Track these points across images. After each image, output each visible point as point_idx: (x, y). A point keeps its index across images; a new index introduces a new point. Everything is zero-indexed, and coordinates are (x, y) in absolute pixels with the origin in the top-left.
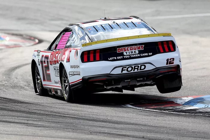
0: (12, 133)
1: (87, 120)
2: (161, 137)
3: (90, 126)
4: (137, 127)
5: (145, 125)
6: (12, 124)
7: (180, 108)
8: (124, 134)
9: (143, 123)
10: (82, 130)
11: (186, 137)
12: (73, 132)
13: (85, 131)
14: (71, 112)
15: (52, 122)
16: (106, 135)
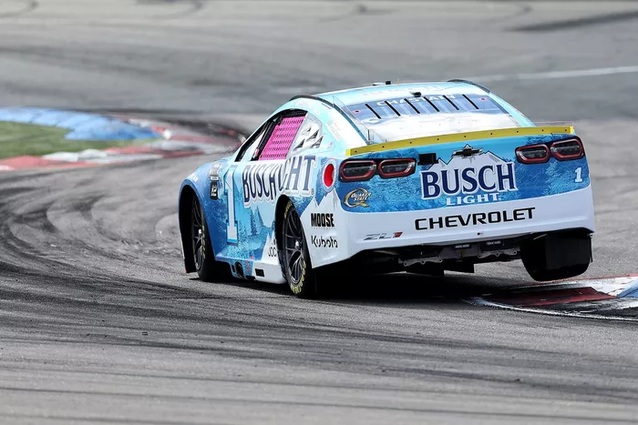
0: (182, 374)
1: (375, 338)
2: (561, 380)
3: (381, 352)
4: (501, 354)
5: (523, 350)
6: (182, 353)
7: (610, 305)
8: (470, 372)
9: (517, 344)
10: (361, 364)
11: (627, 377)
12: (339, 370)
13: (368, 368)
14: (332, 318)
15: (283, 344)
16: (423, 375)
